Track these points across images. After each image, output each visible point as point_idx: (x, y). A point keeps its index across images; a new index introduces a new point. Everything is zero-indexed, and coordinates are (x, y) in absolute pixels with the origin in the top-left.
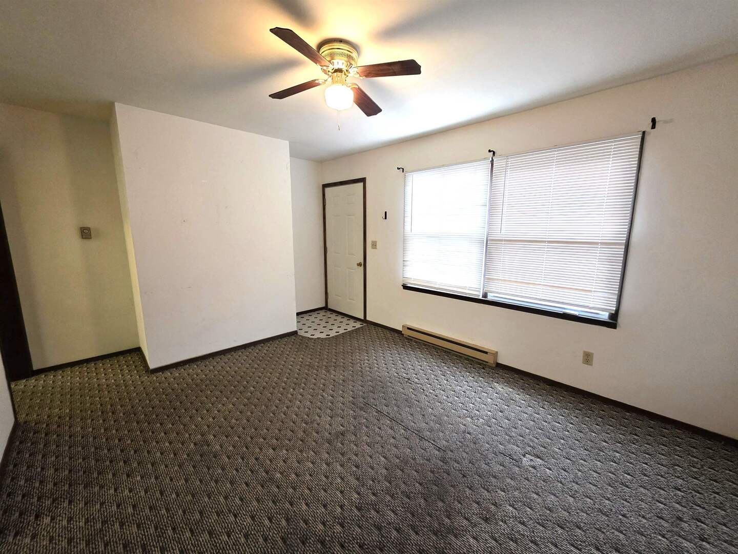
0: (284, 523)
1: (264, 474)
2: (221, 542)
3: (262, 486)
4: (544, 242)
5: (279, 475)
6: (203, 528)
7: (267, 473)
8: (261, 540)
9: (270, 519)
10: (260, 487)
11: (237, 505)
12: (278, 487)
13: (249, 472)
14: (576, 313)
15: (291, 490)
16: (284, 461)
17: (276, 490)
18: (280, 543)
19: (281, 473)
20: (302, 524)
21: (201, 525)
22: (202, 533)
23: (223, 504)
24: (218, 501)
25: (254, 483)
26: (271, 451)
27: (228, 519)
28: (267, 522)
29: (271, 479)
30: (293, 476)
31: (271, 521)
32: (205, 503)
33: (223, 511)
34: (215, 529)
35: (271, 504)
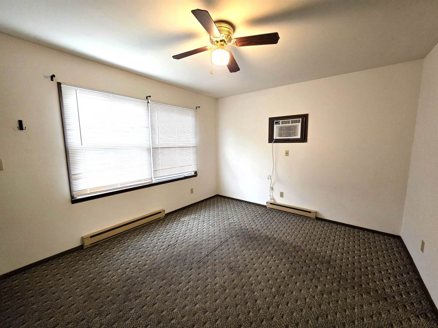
0: (294, 277)
1: (276, 298)
2: (319, 298)
3: (284, 295)
4: (176, 147)
5: (273, 289)
6: (321, 311)
7: (275, 297)
8: (306, 283)
9: (296, 283)
10: (285, 295)
11: (301, 301)
12: (280, 287)
13: (280, 307)
14: (188, 175)
15: (278, 280)
16: (263, 291)
17: (282, 287)
18: (301, 276)
19: (271, 289)
20: (290, 271)
21: (321, 314)
22: (323, 310)
23: (305, 309)
24: (306, 314)
25: (285, 300)
26: (258, 302)
27: (309, 301)
28: (298, 284)
29: (278, 291)
30: (270, 282)
31: (297, 282)
32: (312, 321)
33: (308, 307)
34: (317, 305)
35: (290, 286)
